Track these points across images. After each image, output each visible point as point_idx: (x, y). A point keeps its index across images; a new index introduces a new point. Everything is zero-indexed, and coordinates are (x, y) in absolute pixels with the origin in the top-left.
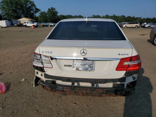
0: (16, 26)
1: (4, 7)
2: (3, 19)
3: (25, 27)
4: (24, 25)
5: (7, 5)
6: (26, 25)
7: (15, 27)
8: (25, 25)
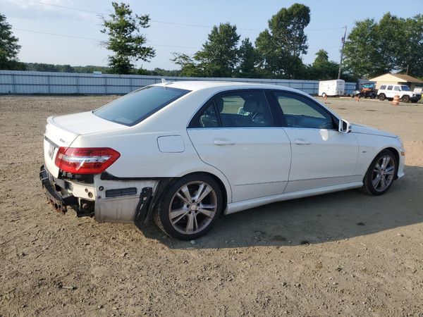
0: (357, 95)
1: (353, 49)
2: (339, 77)
3: (378, 100)
4: (378, 94)
5: (362, 42)
6: (383, 94)
7: (353, 97)
8: (381, 94)
